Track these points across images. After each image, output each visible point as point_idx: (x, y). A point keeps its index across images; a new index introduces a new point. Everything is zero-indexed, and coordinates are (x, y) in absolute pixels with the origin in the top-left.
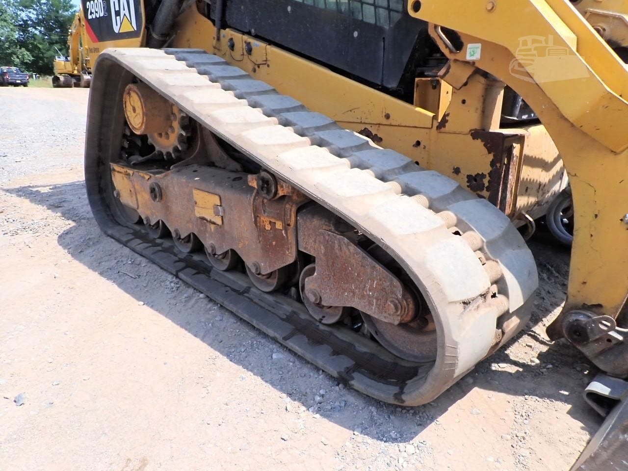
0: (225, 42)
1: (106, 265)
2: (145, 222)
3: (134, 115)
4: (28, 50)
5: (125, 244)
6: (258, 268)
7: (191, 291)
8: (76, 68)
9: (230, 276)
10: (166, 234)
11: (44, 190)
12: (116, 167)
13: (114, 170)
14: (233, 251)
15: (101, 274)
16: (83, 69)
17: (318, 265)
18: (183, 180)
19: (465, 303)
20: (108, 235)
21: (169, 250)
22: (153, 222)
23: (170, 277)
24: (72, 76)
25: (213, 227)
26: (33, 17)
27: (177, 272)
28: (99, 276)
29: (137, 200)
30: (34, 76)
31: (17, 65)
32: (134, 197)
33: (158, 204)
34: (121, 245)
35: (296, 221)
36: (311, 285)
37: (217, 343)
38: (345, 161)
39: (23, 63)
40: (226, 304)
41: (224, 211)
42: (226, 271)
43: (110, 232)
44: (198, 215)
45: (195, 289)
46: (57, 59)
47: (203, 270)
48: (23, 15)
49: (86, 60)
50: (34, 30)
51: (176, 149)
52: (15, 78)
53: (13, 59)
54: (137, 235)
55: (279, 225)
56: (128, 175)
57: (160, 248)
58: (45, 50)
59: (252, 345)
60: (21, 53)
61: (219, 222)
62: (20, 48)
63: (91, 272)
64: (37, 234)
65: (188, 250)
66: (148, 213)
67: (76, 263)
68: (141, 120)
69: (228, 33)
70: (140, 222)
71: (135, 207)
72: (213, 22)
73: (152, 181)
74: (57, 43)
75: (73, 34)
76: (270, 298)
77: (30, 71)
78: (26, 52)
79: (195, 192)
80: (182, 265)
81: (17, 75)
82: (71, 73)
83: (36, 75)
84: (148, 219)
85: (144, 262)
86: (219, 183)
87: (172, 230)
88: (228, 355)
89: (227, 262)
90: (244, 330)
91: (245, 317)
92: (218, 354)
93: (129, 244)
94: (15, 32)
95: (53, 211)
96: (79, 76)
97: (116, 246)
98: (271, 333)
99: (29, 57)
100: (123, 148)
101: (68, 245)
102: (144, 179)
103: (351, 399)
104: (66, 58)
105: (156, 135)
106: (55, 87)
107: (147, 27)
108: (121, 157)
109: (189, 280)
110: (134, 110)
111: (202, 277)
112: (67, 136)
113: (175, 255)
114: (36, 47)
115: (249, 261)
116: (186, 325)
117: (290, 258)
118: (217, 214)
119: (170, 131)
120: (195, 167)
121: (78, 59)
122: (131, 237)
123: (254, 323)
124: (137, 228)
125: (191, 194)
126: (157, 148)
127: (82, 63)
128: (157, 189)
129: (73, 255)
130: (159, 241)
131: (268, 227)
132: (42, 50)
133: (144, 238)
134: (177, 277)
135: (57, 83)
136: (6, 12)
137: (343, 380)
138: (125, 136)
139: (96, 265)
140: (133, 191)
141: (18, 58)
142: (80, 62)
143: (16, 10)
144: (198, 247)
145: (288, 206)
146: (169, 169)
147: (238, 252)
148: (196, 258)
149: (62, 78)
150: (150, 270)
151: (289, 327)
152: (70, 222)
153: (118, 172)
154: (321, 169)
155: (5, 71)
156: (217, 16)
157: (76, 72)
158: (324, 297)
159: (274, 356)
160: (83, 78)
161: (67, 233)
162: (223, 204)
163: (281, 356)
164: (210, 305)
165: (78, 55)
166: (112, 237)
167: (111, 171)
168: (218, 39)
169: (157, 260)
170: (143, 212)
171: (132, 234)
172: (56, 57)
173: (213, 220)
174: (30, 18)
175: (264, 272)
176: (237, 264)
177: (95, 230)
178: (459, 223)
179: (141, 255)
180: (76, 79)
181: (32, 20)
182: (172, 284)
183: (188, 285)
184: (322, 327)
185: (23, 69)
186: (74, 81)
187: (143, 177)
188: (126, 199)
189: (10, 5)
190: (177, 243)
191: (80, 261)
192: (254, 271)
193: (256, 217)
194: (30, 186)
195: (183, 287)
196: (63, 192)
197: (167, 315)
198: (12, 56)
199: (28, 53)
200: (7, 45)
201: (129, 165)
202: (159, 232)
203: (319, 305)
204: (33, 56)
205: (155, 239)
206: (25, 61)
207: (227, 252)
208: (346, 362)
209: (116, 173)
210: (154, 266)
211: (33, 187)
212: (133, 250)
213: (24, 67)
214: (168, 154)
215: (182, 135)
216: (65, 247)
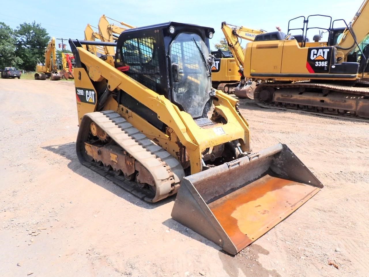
0: (120, 108)
1: (84, 174)
2: (95, 161)
3: (93, 130)
4: (21, 57)
5: (89, 168)
6: (126, 174)
7: (109, 181)
8: (48, 69)
9: (120, 177)
10: (102, 164)
11: (56, 147)
12: (87, 144)
13: (86, 144)
14: (121, 170)
15: (83, 176)
16: (52, 70)
17: (139, 173)
18: (107, 150)
19: (162, 180)
20: (83, 165)
21: (103, 170)
22: (98, 161)
23: (103, 177)
24: (46, 73)
25: (115, 163)
26: (25, 40)
27: (105, 176)
28: (83, 177)
29: (93, 154)
30: (23, 71)
31: (14, 65)
32: (92, 153)
33: (100, 156)
34: (87, 168)
35: (135, 163)
36: (138, 178)
37: (115, 193)
38: (145, 149)
39: (18, 64)
40: (118, 184)
41: (118, 159)
42: (119, 175)
43: (84, 164)
44: (111, 160)
45: (110, 180)
46: (38, 65)
47: (112, 175)
48: (19, 39)
49: (54, 66)
50: (24, 47)
51: (105, 140)
52: (13, 74)
53: (12, 62)
54: (92, 165)
55: (131, 164)
56: (90, 146)
57: (100, 169)
58: (30, 57)
59: (124, 193)
60: (17, 59)
61: (117, 162)
62: (17, 57)
63: (80, 176)
64: (60, 164)
65: (108, 170)
66: (97, 158)
67: (75, 173)
68: (96, 132)
69: (121, 106)
70: (94, 160)
71: (92, 156)
72: (117, 102)
73: (98, 149)
74: (37, 53)
75: (48, 51)
76: (129, 182)
77: (22, 69)
78: (20, 59)
79: (111, 154)
80: (106, 174)
81: (15, 72)
82: (45, 72)
83: (24, 71)
84: (96, 160)
85: (95, 173)
86: (117, 152)
87: (104, 163)
88: (118, 195)
89: (119, 173)
90: (122, 190)
91: (123, 186)
92: (115, 195)
93: (90, 168)
94: (14, 48)
95: (62, 156)
96: (50, 74)
97: (86, 168)
98: (128, 190)
99: (21, 61)
100: (88, 137)
101: (71, 168)
102: (96, 149)
103: (144, 203)
104: (43, 64)
105: (100, 136)
106: (36, 79)
107: (97, 102)
108: (87, 140)
109: (108, 178)
110: (94, 129)
111: (112, 177)
112: (55, 118)
113: (104, 171)
114: (25, 56)
115: (124, 172)
116: (108, 189)
117: (133, 172)
118: (116, 160)
119: (104, 135)
120: (111, 146)
121: (50, 64)
122: (90, 165)
123: (125, 188)
124: (92, 162)
125: (109, 154)
126: (100, 139)
127: (52, 67)
128: (100, 152)
129: (74, 171)
130: (99, 167)
131: (129, 164)
132: (28, 57)
133: (95, 166)
134: (105, 177)
135: (37, 77)
136: (10, 37)
137: (142, 199)
138: (89, 134)
139: (81, 174)
140: (92, 151)
141: (15, 62)
142: (50, 66)
143: (16, 37)
144: (111, 169)
145: (133, 159)
146: (103, 146)
147: (122, 170)
148: (111, 172)
149: (40, 75)
150: (97, 175)
151: (133, 189)
152: (70, 160)
153: (87, 145)
154: (138, 152)
155: (8, 69)
156: (118, 100)
157: (48, 71)
158: (141, 181)
159: (129, 195)
160: (52, 75)
161: (70, 164)
162: (118, 157)
163: (130, 195)
164: (114, 185)
165: (50, 62)
166: (84, 165)
167: (84, 145)
168: (119, 107)
169: (99, 172)
170: (95, 158)
171: (91, 164)
172: (38, 64)
173: (115, 161)
174: (23, 40)
175: (128, 175)
176: (122, 174)
177: (79, 163)
178: (166, 164)
179: (94, 171)
180: (48, 75)
181: (24, 41)
182: (104, 179)
183: (108, 179)
184: (141, 189)
185: (17, 68)
186: (47, 76)
187: (95, 148)
188: (89, 153)
189: (12, 34)
190: (105, 167)
191: (76, 173)
192: (125, 175)
193: (126, 161)
194: (50, 146)
195: (107, 180)
196: (63, 148)
197: (103, 187)
198: (12, 61)
199: (21, 59)
200: (9, 55)
201: (90, 144)
202: (100, 164)
203: (140, 183)
204: (23, 61)
205: (98, 166)
206: (19, 63)
207: (119, 170)
208: (144, 195)
209: (87, 146)
210: (98, 174)
211: (51, 146)
212: (92, 170)
213: (18, 66)
214: (103, 141)
215: (107, 136)
216: (71, 169)
